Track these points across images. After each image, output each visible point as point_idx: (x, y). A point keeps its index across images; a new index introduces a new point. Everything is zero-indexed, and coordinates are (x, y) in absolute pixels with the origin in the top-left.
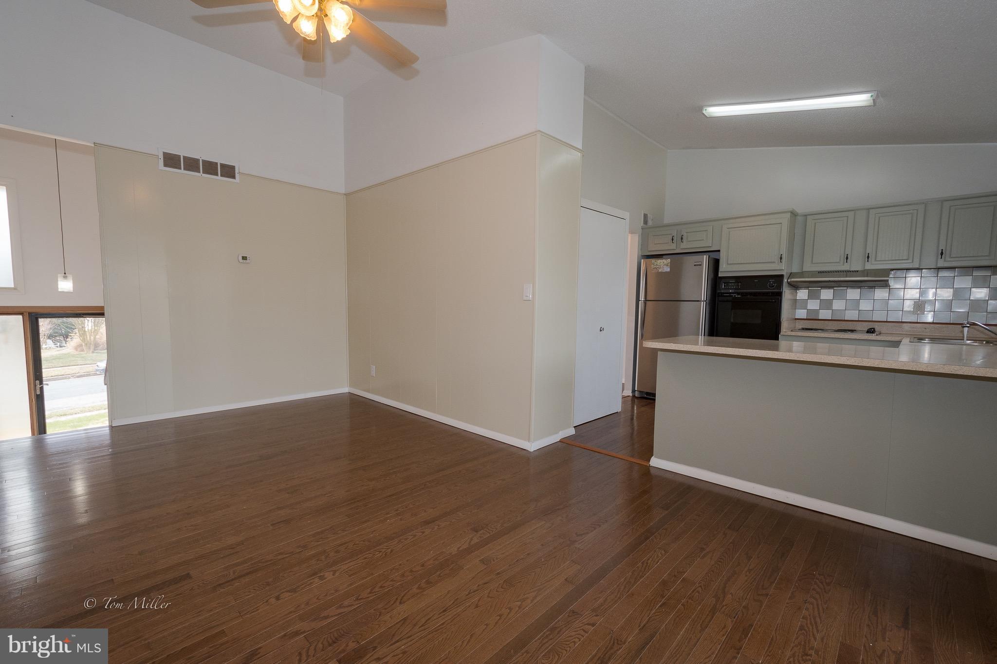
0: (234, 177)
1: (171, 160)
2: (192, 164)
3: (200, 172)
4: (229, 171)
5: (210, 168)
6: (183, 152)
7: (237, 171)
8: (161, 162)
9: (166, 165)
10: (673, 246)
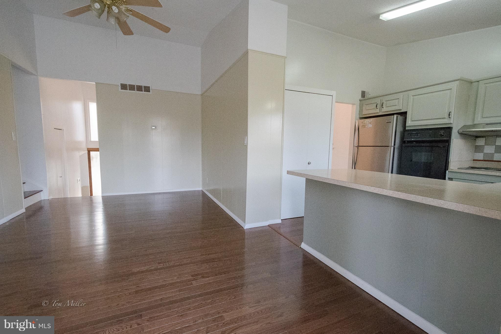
0: (149, 92)
1: (124, 87)
2: (132, 88)
3: (135, 91)
4: (147, 89)
5: (139, 88)
6: (128, 83)
7: (151, 88)
8: (120, 87)
9: (122, 89)
10: (378, 111)
